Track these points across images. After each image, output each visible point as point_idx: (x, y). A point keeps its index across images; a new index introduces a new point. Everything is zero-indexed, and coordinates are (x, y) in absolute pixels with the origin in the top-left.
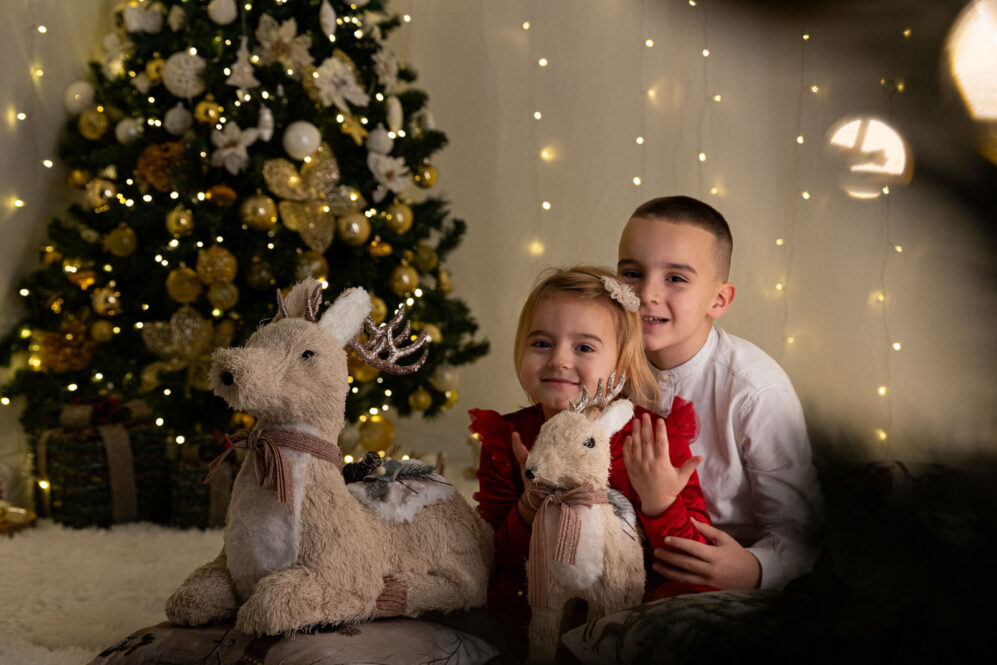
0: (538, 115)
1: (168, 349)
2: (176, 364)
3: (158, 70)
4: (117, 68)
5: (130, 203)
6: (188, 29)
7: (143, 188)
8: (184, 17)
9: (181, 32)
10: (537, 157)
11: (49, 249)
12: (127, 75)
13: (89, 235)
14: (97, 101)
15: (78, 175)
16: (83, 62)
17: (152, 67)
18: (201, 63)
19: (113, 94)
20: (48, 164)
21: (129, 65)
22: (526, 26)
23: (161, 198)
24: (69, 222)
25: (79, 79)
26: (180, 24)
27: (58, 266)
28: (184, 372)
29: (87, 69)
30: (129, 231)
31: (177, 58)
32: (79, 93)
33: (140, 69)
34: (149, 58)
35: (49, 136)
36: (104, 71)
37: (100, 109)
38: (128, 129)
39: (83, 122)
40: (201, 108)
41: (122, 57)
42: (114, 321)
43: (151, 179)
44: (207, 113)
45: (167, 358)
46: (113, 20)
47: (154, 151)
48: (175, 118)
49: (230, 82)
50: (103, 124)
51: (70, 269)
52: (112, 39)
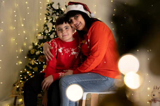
3: (42, 45)
4: (36, 44)
5: (37, 63)
6: (47, 39)
7: (39, 62)
8: (46, 37)
9: (46, 39)
11: (25, 69)
13: (31, 68)
14: (33, 48)
15: (30, 59)
16: (31, 42)
17: (41, 44)
19: (35, 48)
20: (26, 57)
21: (38, 44)
23: (42, 63)
24: (28, 66)
25: (31, 45)
27: (26, 72)
29: (32, 44)
30: (37, 68)
32: (31, 47)
33: (40, 44)
34: (41, 43)
35: (26, 53)
36: (34, 44)
37: (34, 50)
38: (38, 53)
39: (31, 52)
41: (37, 42)
43: (40, 60)
46: (36, 37)
47: (41, 56)
50: (34, 52)
51: (28, 72)
52: (36, 40)
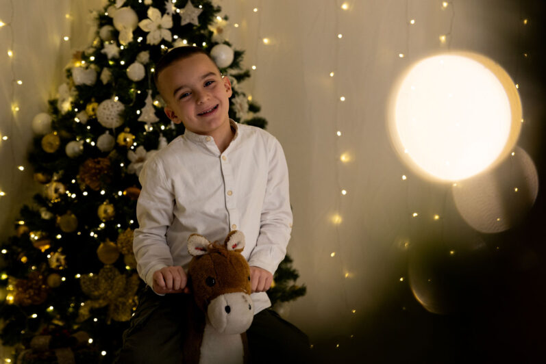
0: (339, 134)
1: (96, 293)
2: (101, 303)
3: (94, 110)
4: (66, 106)
5: (74, 196)
6: (114, 84)
7: (83, 187)
8: (111, 76)
9: (109, 84)
10: (338, 160)
11: (22, 223)
12: (73, 110)
13: (45, 215)
14: (54, 127)
15: (40, 176)
16: (46, 98)
17: (90, 108)
18: (121, 107)
19: (63, 123)
20: (21, 168)
21: (75, 104)
22: (332, 75)
23: (94, 194)
24: (33, 206)
25: (42, 111)
26: (108, 81)
27: (27, 235)
28: (106, 308)
29: (47, 105)
30: (73, 216)
31: (106, 103)
32: (42, 120)
33: (82, 108)
34: (88, 101)
35: (23, 147)
36: (59, 107)
37: (55, 133)
38: (74, 147)
39: (44, 141)
40: (121, 136)
41: (71, 99)
42: (62, 274)
43: (88, 182)
44: (125, 140)
45: (96, 299)
46: (65, 74)
47: (90, 163)
48: (104, 141)
49: (140, 119)
50: (57, 143)
51: (34, 236)
52: (64, 87)
